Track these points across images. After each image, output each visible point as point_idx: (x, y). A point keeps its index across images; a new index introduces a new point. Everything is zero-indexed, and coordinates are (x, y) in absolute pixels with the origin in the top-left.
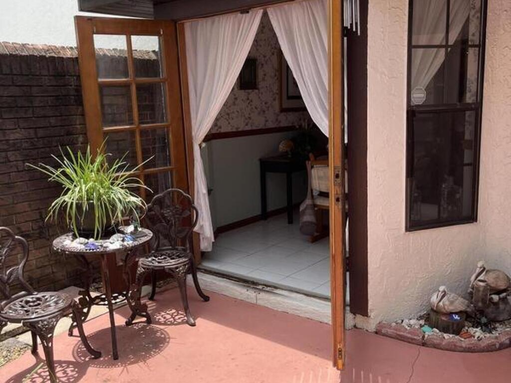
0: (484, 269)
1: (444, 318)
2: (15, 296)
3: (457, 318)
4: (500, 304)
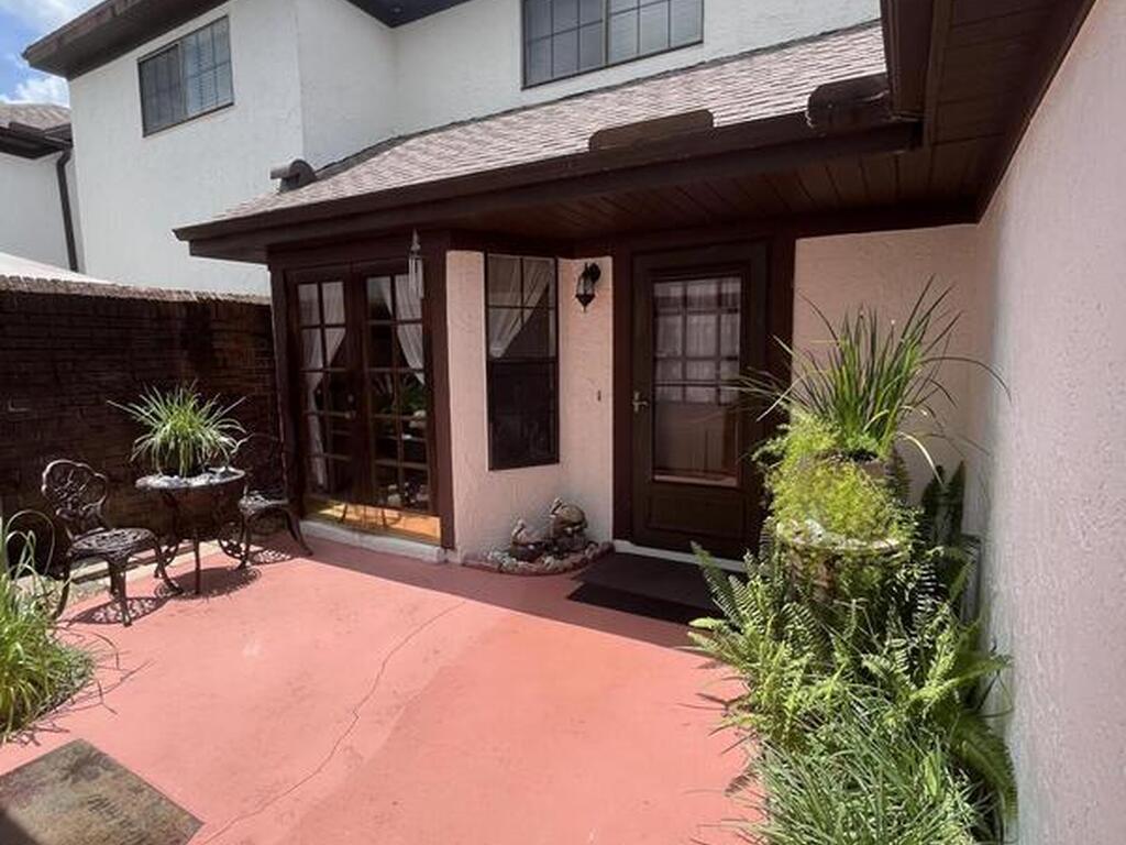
0: (560, 504)
1: (521, 549)
2: (89, 532)
3: (531, 547)
4: (576, 536)
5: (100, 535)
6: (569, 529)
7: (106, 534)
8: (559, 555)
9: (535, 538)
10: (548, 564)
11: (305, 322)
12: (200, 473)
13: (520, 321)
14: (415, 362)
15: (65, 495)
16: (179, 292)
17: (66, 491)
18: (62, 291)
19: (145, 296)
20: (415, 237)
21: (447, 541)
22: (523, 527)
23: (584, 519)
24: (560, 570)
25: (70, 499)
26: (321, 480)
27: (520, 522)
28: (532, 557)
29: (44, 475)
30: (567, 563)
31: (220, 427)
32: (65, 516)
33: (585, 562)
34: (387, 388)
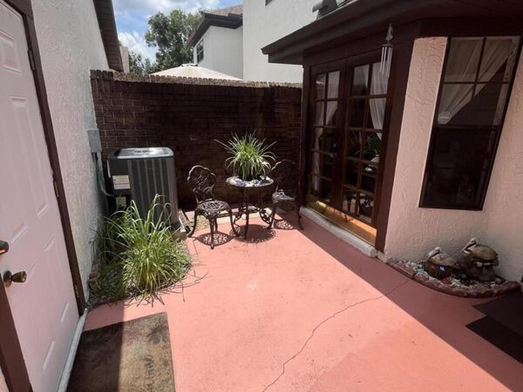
0: (475, 243)
1: (433, 267)
2: (207, 200)
3: (442, 269)
4: (485, 271)
5: (211, 202)
6: (479, 264)
7: (213, 202)
8: (466, 281)
9: (448, 262)
10: (454, 287)
11: (319, 98)
12: (251, 179)
13: (471, 94)
14: (378, 125)
15: (198, 182)
16: (262, 83)
17: (198, 180)
18: (212, 84)
19: (246, 86)
20: (390, 29)
21: (379, 244)
22: (438, 252)
23: (496, 259)
24: (466, 294)
25: (200, 184)
26: (316, 188)
27: (437, 248)
28: (441, 276)
29: (190, 172)
30: (471, 289)
31: (265, 156)
32: (197, 192)
33: (489, 294)
34: (358, 140)
